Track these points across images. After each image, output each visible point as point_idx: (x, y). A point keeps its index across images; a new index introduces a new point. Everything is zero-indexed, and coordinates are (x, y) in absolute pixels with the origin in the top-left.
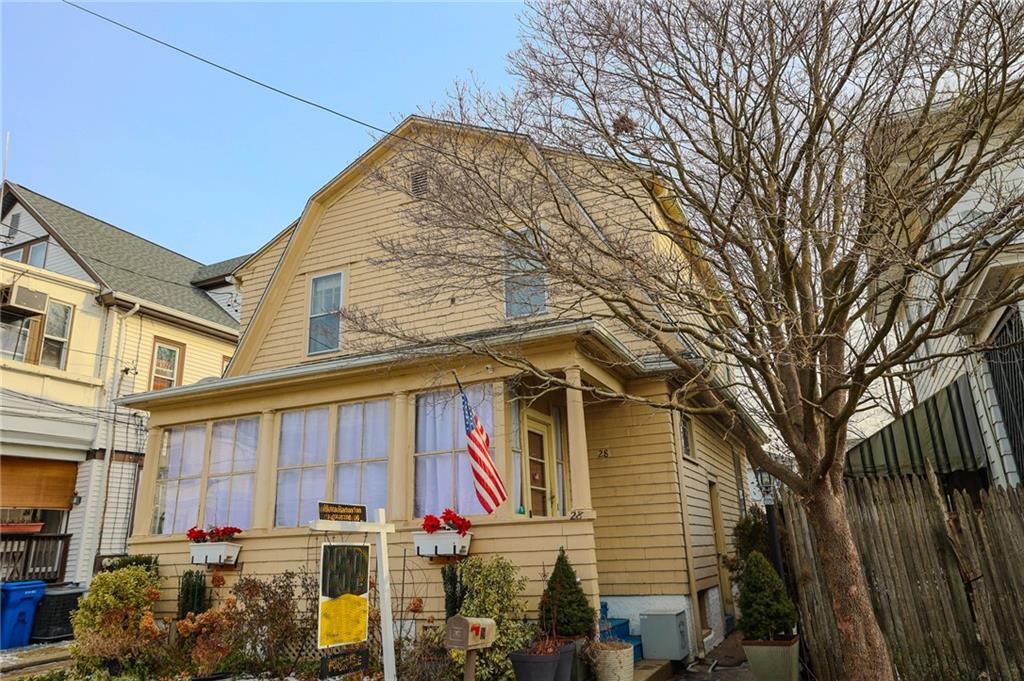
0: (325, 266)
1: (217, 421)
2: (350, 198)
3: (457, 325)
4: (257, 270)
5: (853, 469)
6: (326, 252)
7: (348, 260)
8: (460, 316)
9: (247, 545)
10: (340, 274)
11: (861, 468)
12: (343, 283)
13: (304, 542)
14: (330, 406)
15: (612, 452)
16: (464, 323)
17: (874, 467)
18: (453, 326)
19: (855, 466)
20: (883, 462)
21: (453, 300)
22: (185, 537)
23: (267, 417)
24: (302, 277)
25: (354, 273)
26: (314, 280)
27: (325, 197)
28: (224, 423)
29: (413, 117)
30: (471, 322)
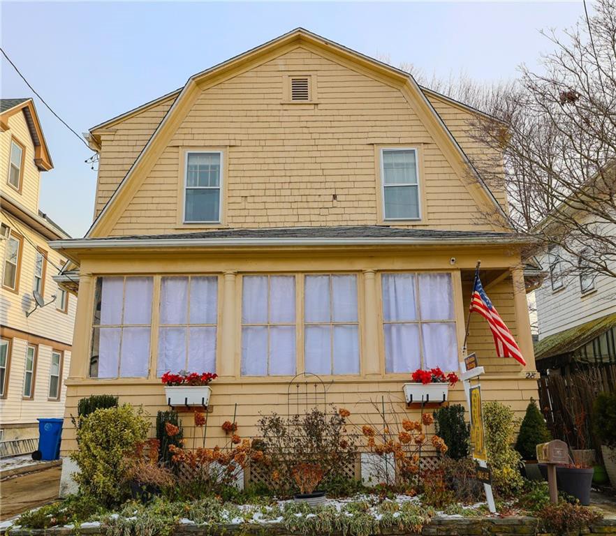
0: (202, 143)
1: (166, 276)
2: (226, 86)
3: (340, 217)
4: (120, 132)
5: (588, 356)
6: (202, 131)
7: (227, 143)
8: (342, 211)
9: (217, 390)
10: (219, 154)
11: (593, 356)
12: (222, 162)
13: (284, 389)
14: (296, 275)
15: (472, 333)
16: (346, 217)
17: (601, 355)
18: (334, 218)
19: (589, 354)
20: (607, 353)
21: (335, 197)
22: (160, 381)
23: (230, 278)
24: (175, 150)
25: (232, 155)
26: (189, 154)
27: (203, 81)
28: (172, 279)
29: (300, 30)
30: (353, 217)
